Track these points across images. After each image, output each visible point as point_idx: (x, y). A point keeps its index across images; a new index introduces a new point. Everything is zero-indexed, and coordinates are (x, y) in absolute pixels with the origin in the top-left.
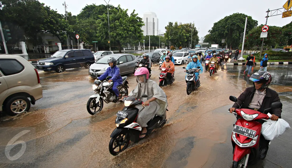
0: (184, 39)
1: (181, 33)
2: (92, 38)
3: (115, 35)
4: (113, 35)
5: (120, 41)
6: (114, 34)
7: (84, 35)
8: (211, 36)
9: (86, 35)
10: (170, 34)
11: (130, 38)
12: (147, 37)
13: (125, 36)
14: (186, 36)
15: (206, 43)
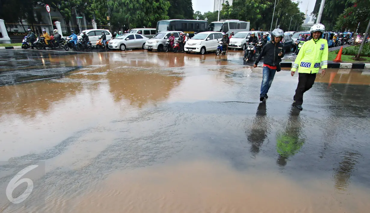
3: (116, 6)
6: (114, 4)
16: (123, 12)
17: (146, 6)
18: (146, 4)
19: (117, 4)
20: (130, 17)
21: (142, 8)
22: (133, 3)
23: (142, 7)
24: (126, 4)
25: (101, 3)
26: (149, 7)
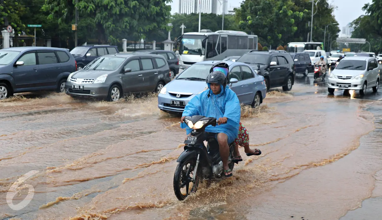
0: (291, 25)
1: (280, 8)
2: (36, 16)
3: (91, 10)
4: (86, 8)
5: (104, 26)
6: (88, 7)
7: (15, 9)
8: (369, 19)
9: (22, 9)
10: (251, 10)
11: (132, 16)
12: (194, 18)
13: (118, 13)
14: (295, 17)
15: (357, 39)
16: (101, 19)
17: (140, 12)
18: (139, 9)
19: (93, 7)
20: (112, 27)
21: (132, 14)
22: (120, 6)
23: (133, 12)
24: (109, 7)
25: (59, 4)
26: (144, 12)
